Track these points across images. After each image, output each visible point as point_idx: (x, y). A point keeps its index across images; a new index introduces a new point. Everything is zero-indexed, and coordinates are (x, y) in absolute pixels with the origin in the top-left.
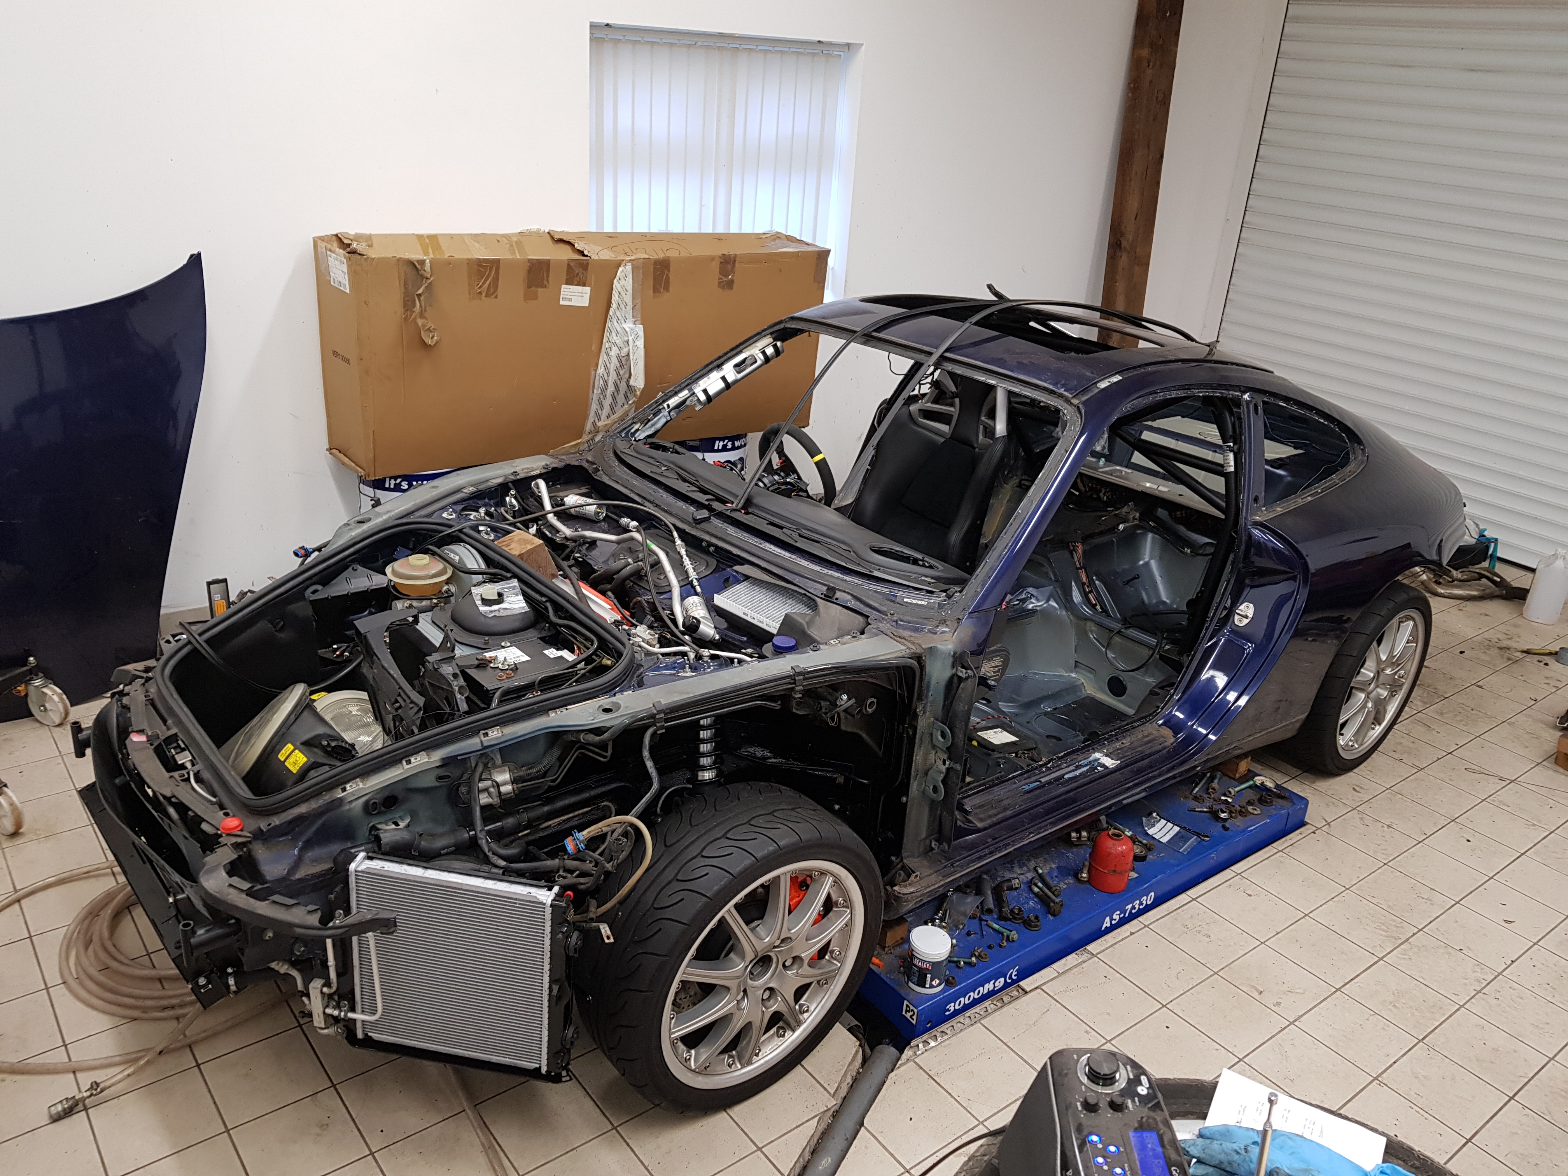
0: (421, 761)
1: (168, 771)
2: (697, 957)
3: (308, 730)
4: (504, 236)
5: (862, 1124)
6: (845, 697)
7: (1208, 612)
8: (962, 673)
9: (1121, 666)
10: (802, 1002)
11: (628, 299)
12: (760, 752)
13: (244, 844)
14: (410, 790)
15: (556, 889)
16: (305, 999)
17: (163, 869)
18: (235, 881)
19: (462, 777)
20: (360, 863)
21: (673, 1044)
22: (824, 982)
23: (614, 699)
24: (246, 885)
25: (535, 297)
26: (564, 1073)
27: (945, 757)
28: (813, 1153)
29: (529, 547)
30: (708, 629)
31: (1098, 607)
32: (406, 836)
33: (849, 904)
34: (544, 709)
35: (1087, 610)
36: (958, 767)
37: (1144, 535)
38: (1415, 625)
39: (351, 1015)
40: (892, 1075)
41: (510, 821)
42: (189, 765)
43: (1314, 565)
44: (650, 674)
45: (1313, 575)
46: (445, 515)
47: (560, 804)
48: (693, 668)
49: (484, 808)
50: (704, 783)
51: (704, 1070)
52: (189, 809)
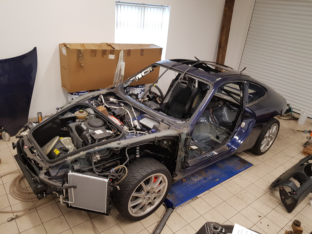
0: (82, 153)
1: (32, 154)
2: (135, 191)
3: (60, 146)
4: (98, 44)
5: (165, 224)
6: (165, 142)
7: (236, 124)
8: (188, 137)
9: (219, 133)
10: (155, 200)
11: (122, 58)
12: (148, 151)
13: (47, 169)
14: (80, 159)
15: (108, 179)
16: (59, 199)
17: (31, 173)
18: (46, 176)
19: (90, 156)
20: (70, 173)
21: (130, 208)
22: (159, 197)
23: (120, 142)
24: (48, 177)
25: (104, 57)
26: (109, 214)
27: (184, 153)
28: (156, 229)
29: (103, 109)
30: (138, 127)
31: (214, 122)
32: (79, 168)
33: (165, 182)
34: (106, 143)
35: (212, 122)
36: (187, 155)
37: (224, 107)
38: (277, 127)
39: (68, 202)
40: (171, 214)
41: (99, 165)
42: (36, 153)
43: (257, 115)
44: (127, 136)
45: (257, 117)
46: (86, 102)
47: (109, 161)
48: (136, 135)
49: (94, 162)
50: (137, 158)
51: (136, 213)
52: (36, 162)
